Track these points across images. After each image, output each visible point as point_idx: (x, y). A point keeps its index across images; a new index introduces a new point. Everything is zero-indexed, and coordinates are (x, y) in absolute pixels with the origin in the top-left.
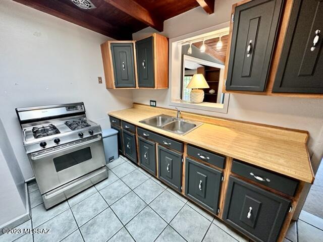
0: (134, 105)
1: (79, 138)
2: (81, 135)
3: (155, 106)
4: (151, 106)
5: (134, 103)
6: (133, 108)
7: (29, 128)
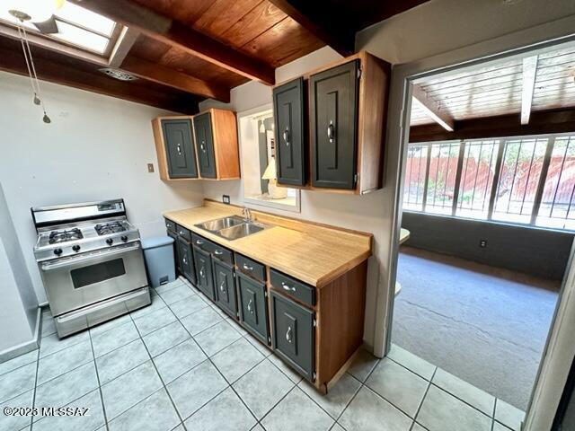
0: (205, 202)
1: (107, 245)
2: (110, 242)
3: (228, 204)
4: (225, 203)
5: (206, 199)
6: (204, 206)
7: (47, 233)
